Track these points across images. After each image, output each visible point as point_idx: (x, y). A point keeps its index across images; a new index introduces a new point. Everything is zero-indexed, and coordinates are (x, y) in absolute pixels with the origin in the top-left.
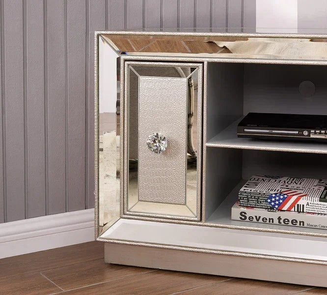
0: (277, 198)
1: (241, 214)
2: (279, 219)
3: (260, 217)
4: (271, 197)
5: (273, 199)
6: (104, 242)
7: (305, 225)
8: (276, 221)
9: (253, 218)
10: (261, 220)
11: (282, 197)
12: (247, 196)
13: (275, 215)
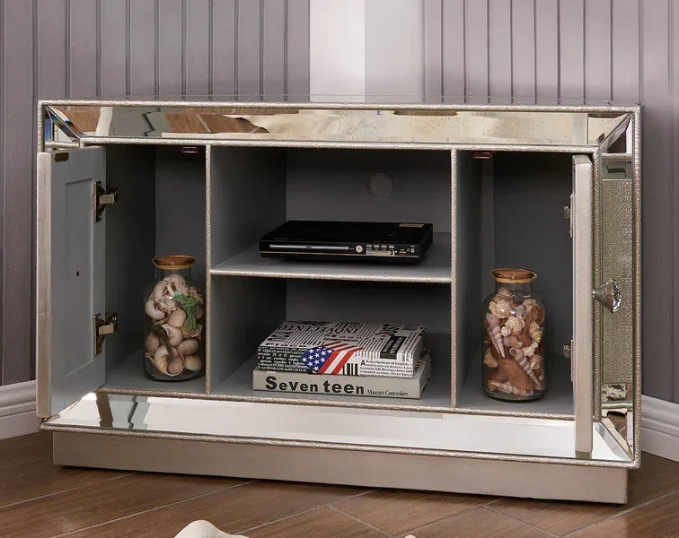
0: (317, 355)
1: (268, 380)
2: (326, 384)
3: (296, 383)
4: (307, 354)
5: (311, 357)
6: (52, 431)
7: (365, 393)
8: (321, 389)
9: (286, 386)
10: (298, 389)
11: (323, 353)
12: (271, 354)
13: (318, 380)
